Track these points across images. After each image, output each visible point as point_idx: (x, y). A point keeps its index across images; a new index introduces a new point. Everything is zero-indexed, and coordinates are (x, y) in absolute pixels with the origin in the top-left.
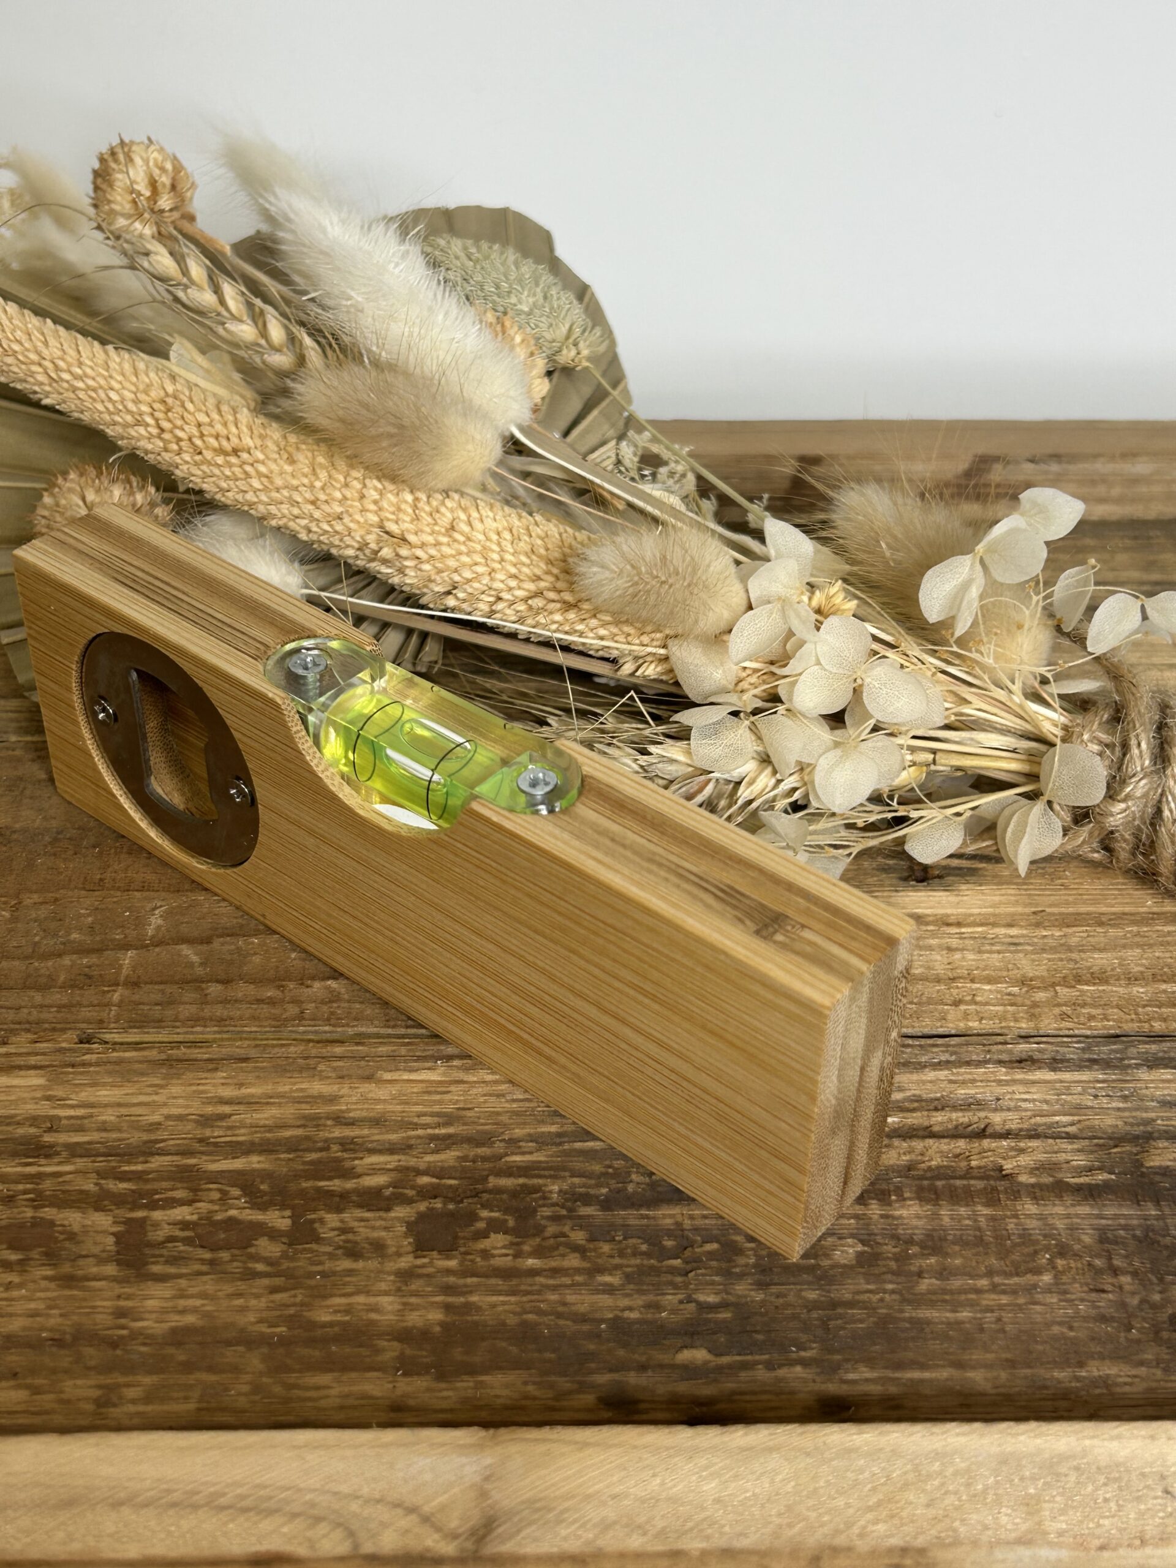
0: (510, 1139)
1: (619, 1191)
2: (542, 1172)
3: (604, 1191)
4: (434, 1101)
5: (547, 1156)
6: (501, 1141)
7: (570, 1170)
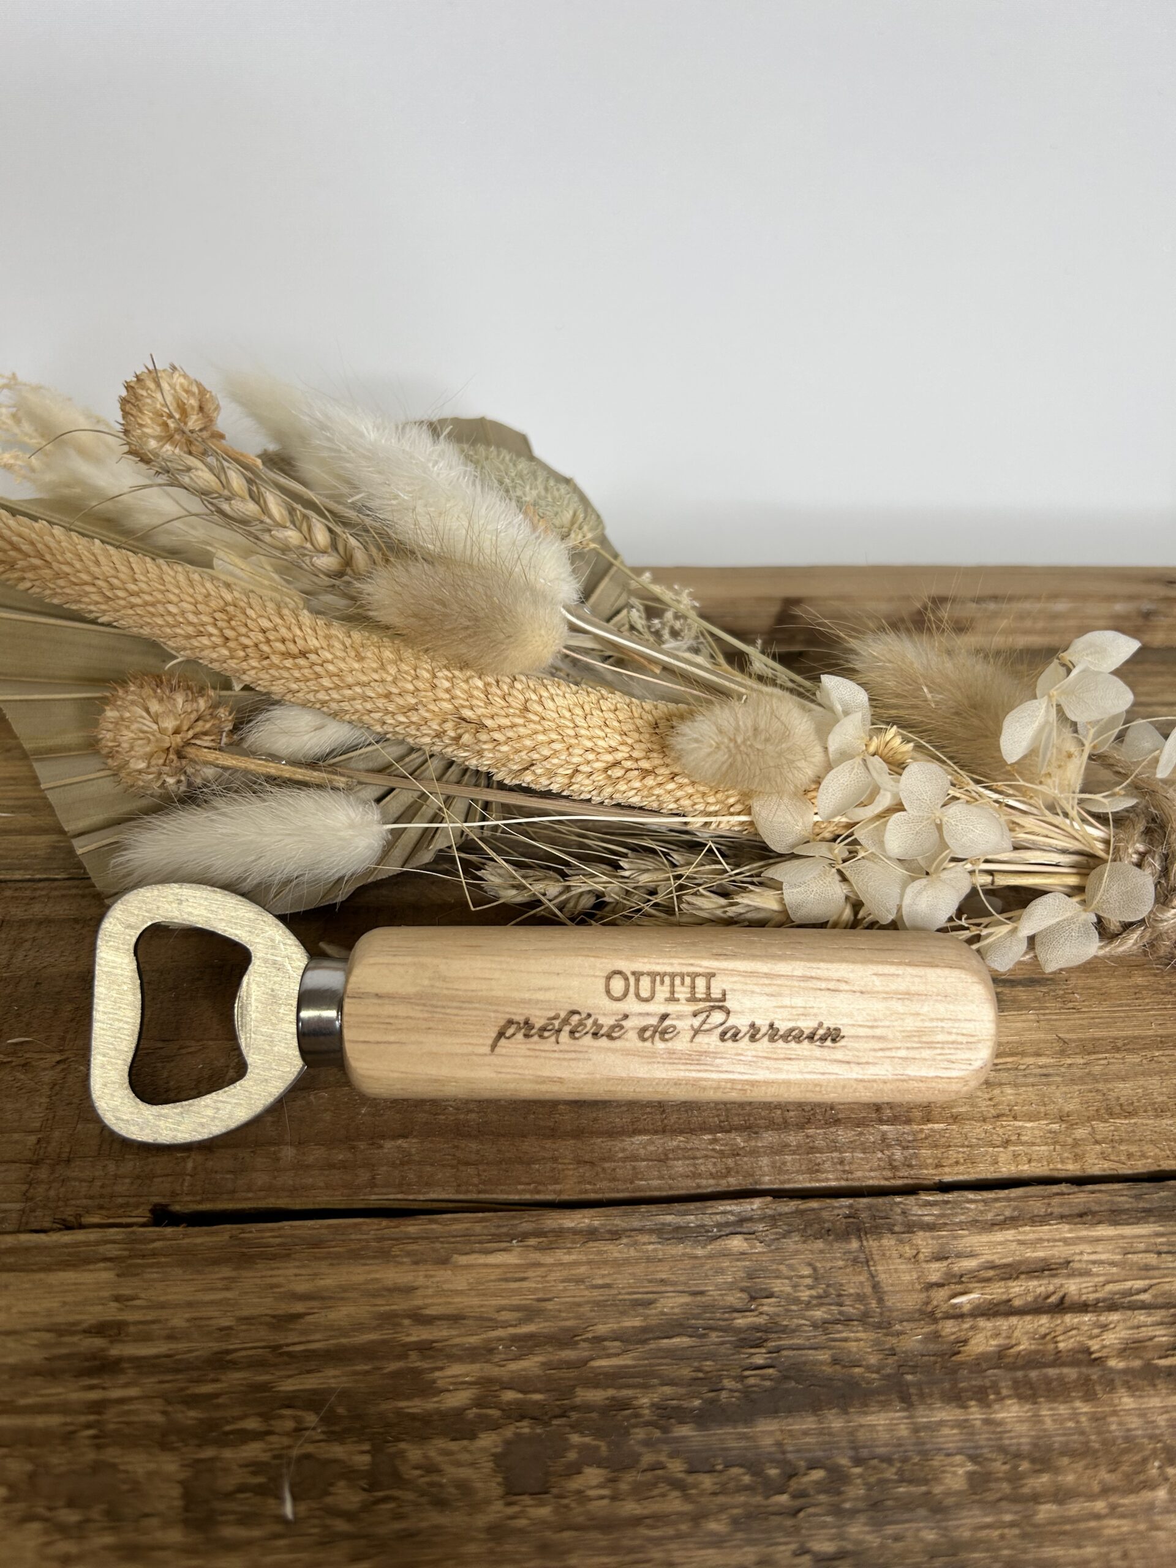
0: (594, 1338)
1: (712, 1401)
2: (631, 1381)
3: (697, 1403)
4: (513, 1290)
5: (634, 1358)
6: (584, 1340)
7: (659, 1377)
